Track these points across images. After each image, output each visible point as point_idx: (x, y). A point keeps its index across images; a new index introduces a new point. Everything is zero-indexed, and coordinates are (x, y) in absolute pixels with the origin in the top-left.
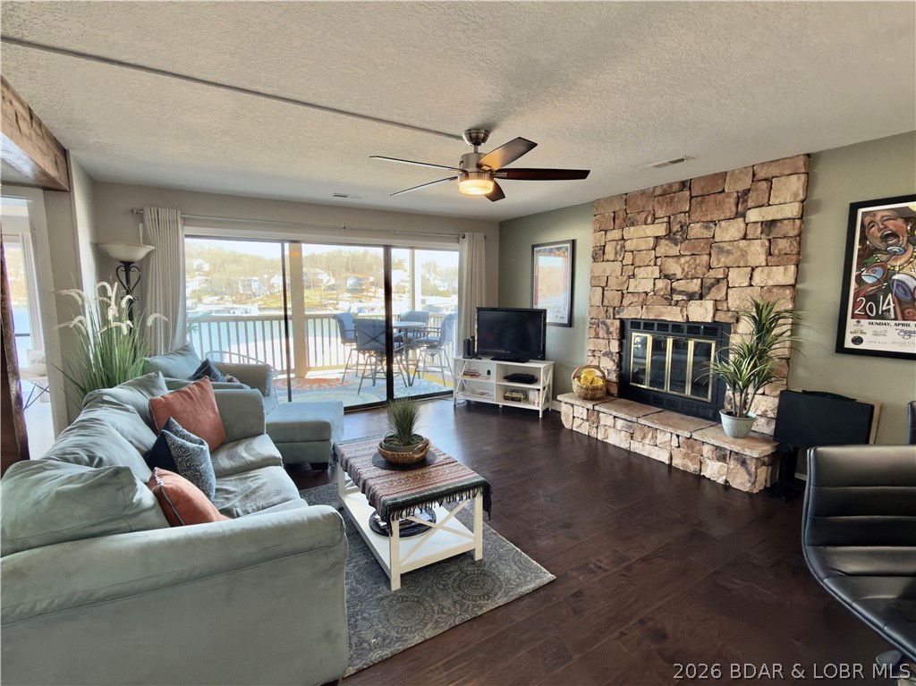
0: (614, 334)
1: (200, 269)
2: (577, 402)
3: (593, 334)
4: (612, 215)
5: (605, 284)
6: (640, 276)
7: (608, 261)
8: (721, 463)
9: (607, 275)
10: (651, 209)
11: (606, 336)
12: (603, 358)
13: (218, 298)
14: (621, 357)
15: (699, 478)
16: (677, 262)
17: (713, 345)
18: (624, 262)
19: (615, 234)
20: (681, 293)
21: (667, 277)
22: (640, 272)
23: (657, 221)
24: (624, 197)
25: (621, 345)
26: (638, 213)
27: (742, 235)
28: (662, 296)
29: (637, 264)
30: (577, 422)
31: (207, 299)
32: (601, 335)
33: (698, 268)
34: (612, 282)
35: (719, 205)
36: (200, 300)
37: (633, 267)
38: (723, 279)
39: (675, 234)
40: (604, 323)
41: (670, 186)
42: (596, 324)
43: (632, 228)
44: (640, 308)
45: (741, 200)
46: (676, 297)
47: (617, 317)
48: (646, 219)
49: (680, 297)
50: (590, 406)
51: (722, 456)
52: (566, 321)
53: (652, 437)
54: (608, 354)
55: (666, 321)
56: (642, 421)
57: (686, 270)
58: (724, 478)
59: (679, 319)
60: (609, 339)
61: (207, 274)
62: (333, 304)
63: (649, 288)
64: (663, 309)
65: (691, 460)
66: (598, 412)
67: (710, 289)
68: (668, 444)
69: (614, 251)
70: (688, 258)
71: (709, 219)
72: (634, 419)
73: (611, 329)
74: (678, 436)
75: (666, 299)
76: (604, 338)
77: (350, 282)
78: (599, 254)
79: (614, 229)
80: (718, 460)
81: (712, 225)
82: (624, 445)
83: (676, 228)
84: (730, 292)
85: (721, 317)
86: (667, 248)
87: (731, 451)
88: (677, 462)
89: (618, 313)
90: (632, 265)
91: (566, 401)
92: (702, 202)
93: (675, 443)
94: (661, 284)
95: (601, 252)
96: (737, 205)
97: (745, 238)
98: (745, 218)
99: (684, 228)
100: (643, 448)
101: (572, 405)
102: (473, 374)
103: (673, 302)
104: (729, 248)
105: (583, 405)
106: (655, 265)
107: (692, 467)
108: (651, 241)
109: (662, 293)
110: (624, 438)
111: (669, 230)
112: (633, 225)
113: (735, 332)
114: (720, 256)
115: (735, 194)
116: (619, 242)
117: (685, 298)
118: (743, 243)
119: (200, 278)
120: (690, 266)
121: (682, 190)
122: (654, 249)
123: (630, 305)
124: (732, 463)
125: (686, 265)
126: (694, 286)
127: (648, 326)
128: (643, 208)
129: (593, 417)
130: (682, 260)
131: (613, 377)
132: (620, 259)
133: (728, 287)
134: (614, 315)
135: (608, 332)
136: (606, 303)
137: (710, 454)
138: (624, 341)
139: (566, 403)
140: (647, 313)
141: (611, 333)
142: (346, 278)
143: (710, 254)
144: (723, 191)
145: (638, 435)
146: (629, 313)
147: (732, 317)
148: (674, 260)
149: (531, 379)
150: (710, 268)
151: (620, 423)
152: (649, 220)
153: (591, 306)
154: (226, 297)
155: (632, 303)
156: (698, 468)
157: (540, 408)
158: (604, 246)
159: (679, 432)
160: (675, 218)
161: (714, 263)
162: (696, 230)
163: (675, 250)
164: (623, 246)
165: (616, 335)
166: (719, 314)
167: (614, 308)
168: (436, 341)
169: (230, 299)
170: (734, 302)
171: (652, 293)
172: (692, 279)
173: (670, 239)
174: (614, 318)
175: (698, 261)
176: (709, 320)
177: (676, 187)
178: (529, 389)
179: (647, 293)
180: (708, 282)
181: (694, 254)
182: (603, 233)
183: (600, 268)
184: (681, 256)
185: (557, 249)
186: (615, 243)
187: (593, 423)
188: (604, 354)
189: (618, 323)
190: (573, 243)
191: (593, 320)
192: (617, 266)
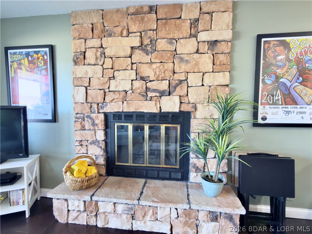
0: (100, 126)
2: (72, 197)
3: (79, 126)
5: (88, 84)
6: (120, 78)
7: (89, 64)
8: (214, 223)
9: (89, 76)
10: (125, 25)
11: (92, 128)
12: (90, 147)
14: (106, 143)
16: (149, 67)
17: (179, 128)
18: (105, 66)
19: (95, 42)
20: (154, 91)
21: (142, 78)
22: (119, 75)
23: (130, 35)
25: (106, 134)
27: (195, 50)
28: (140, 94)
32: (87, 127)
33: (166, 72)
34: (94, 82)
35: (178, 27)
37: (113, 71)
38: (184, 80)
39: (146, 46)
40: (88, 117)
41: (142, 7)
42: (81, 118)
43: (110, 39)
44: (121, 103)
45: (193, 26)
46: (150, 94)
47: (101, 111)
48: (122, 33)
49: (154, 94)
51: (215, 217)
52: (50, 117)
54: (94, 143)
55: (143, 112)
57: (158, 73)
59: (155, 110)
60: (95, 130)
63: (128, 87)
64: (140, 103)
66: (97, 201)
67: (175, 88)
69: (94, 56)
70: (158, 65)
71: (171, 36)
73: (96, 122)
75: (143, 95)
76: (90, 130)
78: (80, 58)
79: (93, 38)
81: (174, 41)
83: (146, 41)
84: (190, 90)
85: (186, 108)
86: (141, 57)
89: (102, 108)
90: (112, 68)
91: (58, 197)
92: (166, 24)
93: (174, 215)
94: (138, 84)
95: (82, 57)
96: (191, 29)
97: (197, 52)
98: (197, 38)
99: (153, 42)
101: (66, 200)
103: (148, 98)
104: (187, 58)
106: (132, 69)
107: (191, 232)
109: (139, 91)
111: (142, 42)
112: (110, 35)
113: (195, 118)
114: (181, 64)
115: (189, 21)
116: (99, 50)
117: (158, 94)
118: (196, 56)
120: (160, 70)
121: (150, 13)
122: (131, 57)
124: (224, 221)
125: (157, 70)
126: (164, 86)
127: (129, 117)
128: (119, 23)
130: (154, 66)
131: (101, 161)
132: (101, 63)
133: (188, 87)
134: (98, 110)
135: (94, 124)
136: (90, 100)
138: (108, 130)
140: (128, 107)
141: (97, 125)
143: (173, 62)
144: (181, 17)
146: (112, 108)
147: (192, 107)
148: (148, 65)
150: (174, 73)
153: (76, 103)
155: (113, 100)
158: (85, 52)
160: (145, 34)
161: (177, 69)
162: (162, 44)
163: (147, 59)
164: (103, 53)
165: (101, 126)
166: (183, 105)
167: (98, 104)
170: (192, 97)
171: (131, 91)
172: (162, 80)
173: (143, 50)
174: (99, 113)
175: (166, 67)
176: (177, 110)
177: (146, 9)
179: (126, 92)
180: (174, 83)
181: (162, 62)
182: (83, 41)
183: (81, 71)
184: (152, 63)
185: (35, 52)
186: (95, 50)
187: (92, 212)
188: (91, 144)
189: (102, 116)
190: (52, 48)
191: (78, 115)
192: (99, 69)
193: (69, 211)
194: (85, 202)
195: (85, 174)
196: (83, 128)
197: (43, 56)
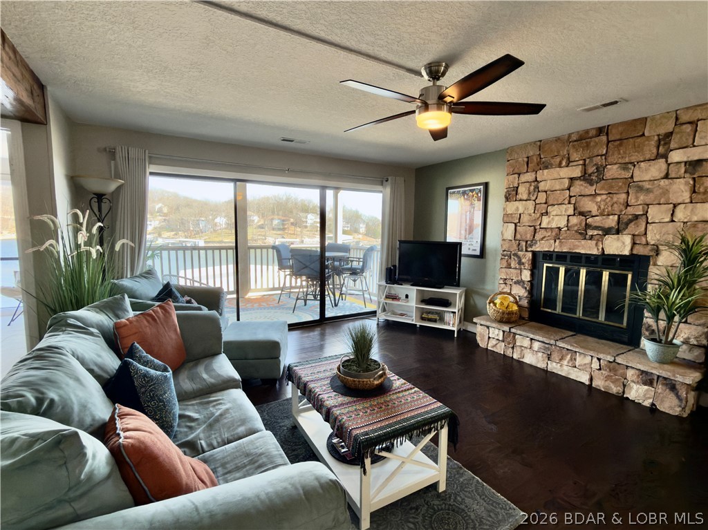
0: (527, 265)
1: (160, 211)
2: (494, 325)
3: (505, 264)
4: (526, 159)
5: (517, 221)
6: (554, 213)
7: (521, 200)
8: (646, 387)
9: (519, 212)
10: (565, 153)
11: (518, 266)
12: (514, 286)
13: (173, 233)
14: (532, 285)
15: (622, 400)
16: (593, 201)
17: (630, 277)
18: (537, 201)
19: (529, 177)
20: (596, 228)
21: (582, 214)
22: (553, 210)
23: (571, 164)
24: (539, 143)
25: (532, 275)
26: (552, 157)
27: (663, 175)
28: (576, 231)
29: (551, 202)
30: (493, 342)
31: (166, 234)
32: (512, 265)
33: (615, 205)
34: (525, 219)
35: (639, 149)
36: (160, 235)
37: (546, 205)
38: (643, 214)
39: (590, 175)
40: (515, 255)
41: (587, 132)
42: (507, 255)
43: (546, 171)
44: (553, 241)
45: (662, 143)
46: (590, 232)
47: (529, 249)
48: (560, 163)
49: (595, 232)
50: (506, 328)
51: (648, 379)
52: (478, 253)
53: (571, 359)
54: (518, 282)
55: (580, 253)
56: (561, 344)
57: (602, 207)
58: (651, 401)
59: (595, 252)
60: (521, 269)
61: (165, 215)
62: (262, 239)
63: (562, 223)
64: (577, 243)
65: (614, 382)
66: (515, 334)
67: (627, 224)
68: (588, 366)
69: (527, 191)
70: (604, 197)
71: (627, 160)
72: (552, 342)
73: (523, 260)
74: (599, 359)
75: (581, 234)
76: (516, 268)
77: (276, 222)
78: (512, 194)
79: (527, 172)
80: (645, 384)
81: (630, 166)
82: (541, 365)
83: (591, 170)
84: (650, 227)
85: (640, 250)
86: (582, 188)
87: (658, 377)
88: (599, 383)
89: (531, 246)
90: (546, 203)
91: (482, 323)
92: (621, 145)
93: (595, 365)
94: (574, 220)
95: (514, 192)
96: (658, 148)
97: (666, 177)
98: (667, 159)
99: (600, 170)
100: (561, 368)
101: (488, 327)
102: (395, 298)
103: (587, 237)
104: (648, 187)
105: (499, 327)
106: (569, 203)
107: (615, 389)
108: (566, 183)
109: (576, 228)
110: (540, 358)
111: (585, 172)
112: (546, 168)
113: (655, 264)
114: (639, 195)
115: (656, 138)
116: (533, 184)
117: (600, 233)
118: (664, 183)
119: (160, 218)
120: (606, 204)
121: (599, 136)
122: (569, 189)
123: (542, 239)
124: (660, 388)
125: (602, 203)
126: (611, 221)
127: (561, 257)
128: (558, 152)
129: (509, 339)
130: (599, 199)
131: (525, 303)
132: (534, 198)
133: (647, 223)
134: (526, 248)
135: (520, 263)
136: (518, 237)
137: (635, 378)
138: (536, 271)
139: (481, 325)
140: (561, 246)
141: (523, 264)
142: (272, 219)
143: (628, 193)
144: (643, 135)
145: (555, 356)
146: (542, 246)
147: (651, 250)
148: (589, 198)
149: (446, 303)
150: (628, 205)
151: (536, 345)
152: (564, 163)
153: (504, 240)
154: (180, 233)
155: (544, 237)
156: (621, 390)
157: (455, 329)
158: (517, 188)
159: (601, 356)
160: (591, 161)
161: (632, 200)
162: (613, 171)
163: (590, 190)
164: (537, 187)
166: (637, 247)
167: (527, 242)
168: (359, 269)
169: (183, 235)
170: (652, 237)
171: (566, 229)
172: (609, 215)
173: (585, 180)
174: (526, 251)
175: (615, 200)
176: (627, 252)
177: (593, 133)
178: (445, 311)
179: (560, 229)
180: (625, 218)
181: (610, 193)
182: (516, 176)
183: (512, 207)
184: (596, 194)
185: (471, 190)
186: (528, 185)
187: (509, 344)
188: (515, 283)
189: (530, 255)
190: (486, 185)
191: (505, 252)
192: (531, 204)
193: (489, 338)
194: (504, 331)
195: (507, 308)
196: (509, 266)
197: (477, 194)
